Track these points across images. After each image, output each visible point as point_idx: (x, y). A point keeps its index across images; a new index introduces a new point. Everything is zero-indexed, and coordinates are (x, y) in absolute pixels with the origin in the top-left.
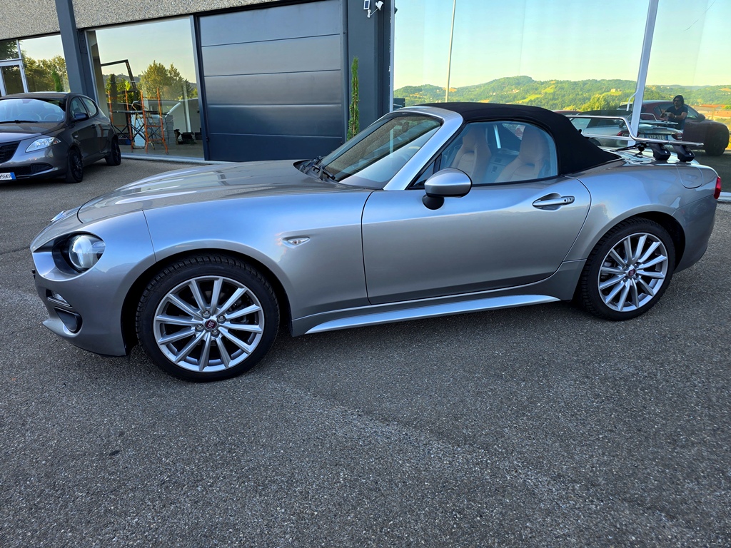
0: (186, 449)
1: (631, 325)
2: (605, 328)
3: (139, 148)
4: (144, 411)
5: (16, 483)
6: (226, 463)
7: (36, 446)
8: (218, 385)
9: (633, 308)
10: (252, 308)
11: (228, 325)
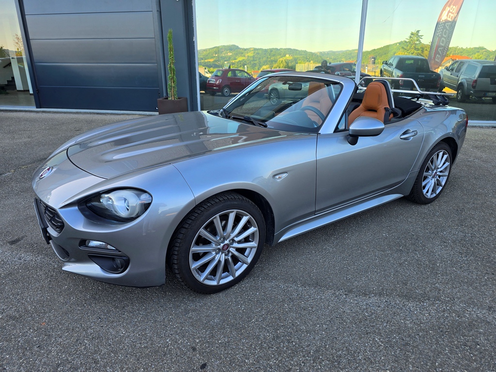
0: (255, 348)
9: (434, 195)
10: (252, 230)
11: (236, 245)
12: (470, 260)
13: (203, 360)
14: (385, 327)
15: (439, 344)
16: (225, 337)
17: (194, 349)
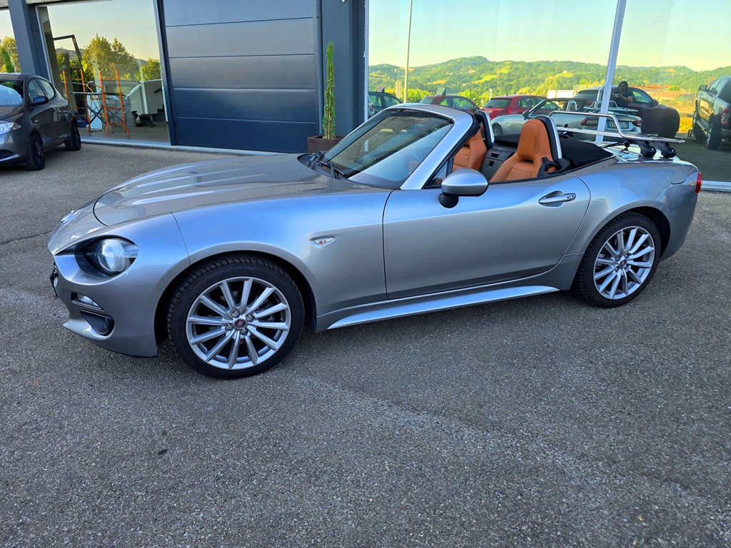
1: (621, 312)
2: (599, 315)
3: (96, 131)
4: (180, 410)
5: (71, 485)
7: (80, 448)
8: (248, 381)
9: (623, 295)
10: (280, 306)
11: (256, 323)
13: (167, 446)
14: (409, 451)
16: (206, 427)
17: (165, 433)
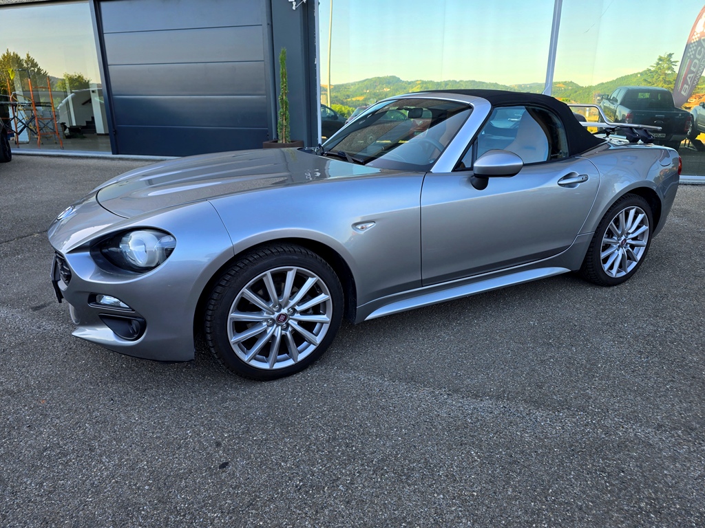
0: (299, 450)
6: (352, 459)
9: (623, 274)
10: (321, 298)
11: (297, 316)
12: (652, 362)
13: (226, 458)
14: (490, 438)
15: (564, 467)
16: (263, 433)
17: (218, 444)
